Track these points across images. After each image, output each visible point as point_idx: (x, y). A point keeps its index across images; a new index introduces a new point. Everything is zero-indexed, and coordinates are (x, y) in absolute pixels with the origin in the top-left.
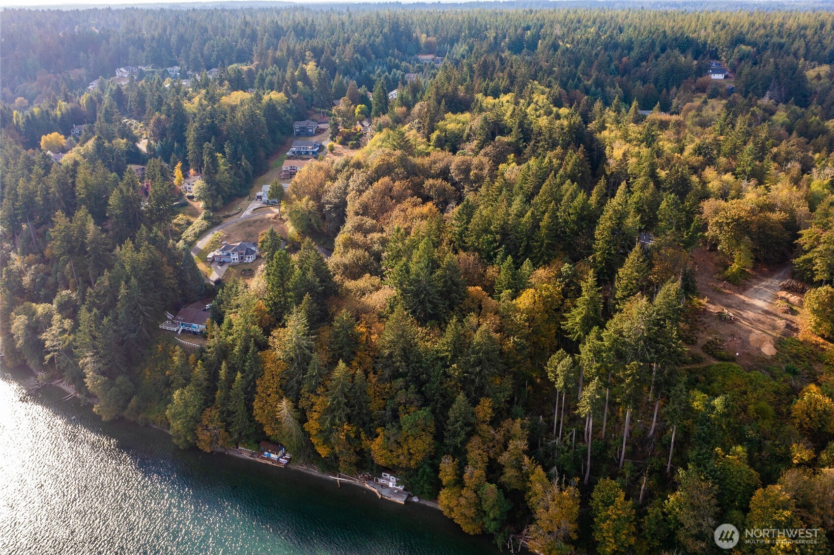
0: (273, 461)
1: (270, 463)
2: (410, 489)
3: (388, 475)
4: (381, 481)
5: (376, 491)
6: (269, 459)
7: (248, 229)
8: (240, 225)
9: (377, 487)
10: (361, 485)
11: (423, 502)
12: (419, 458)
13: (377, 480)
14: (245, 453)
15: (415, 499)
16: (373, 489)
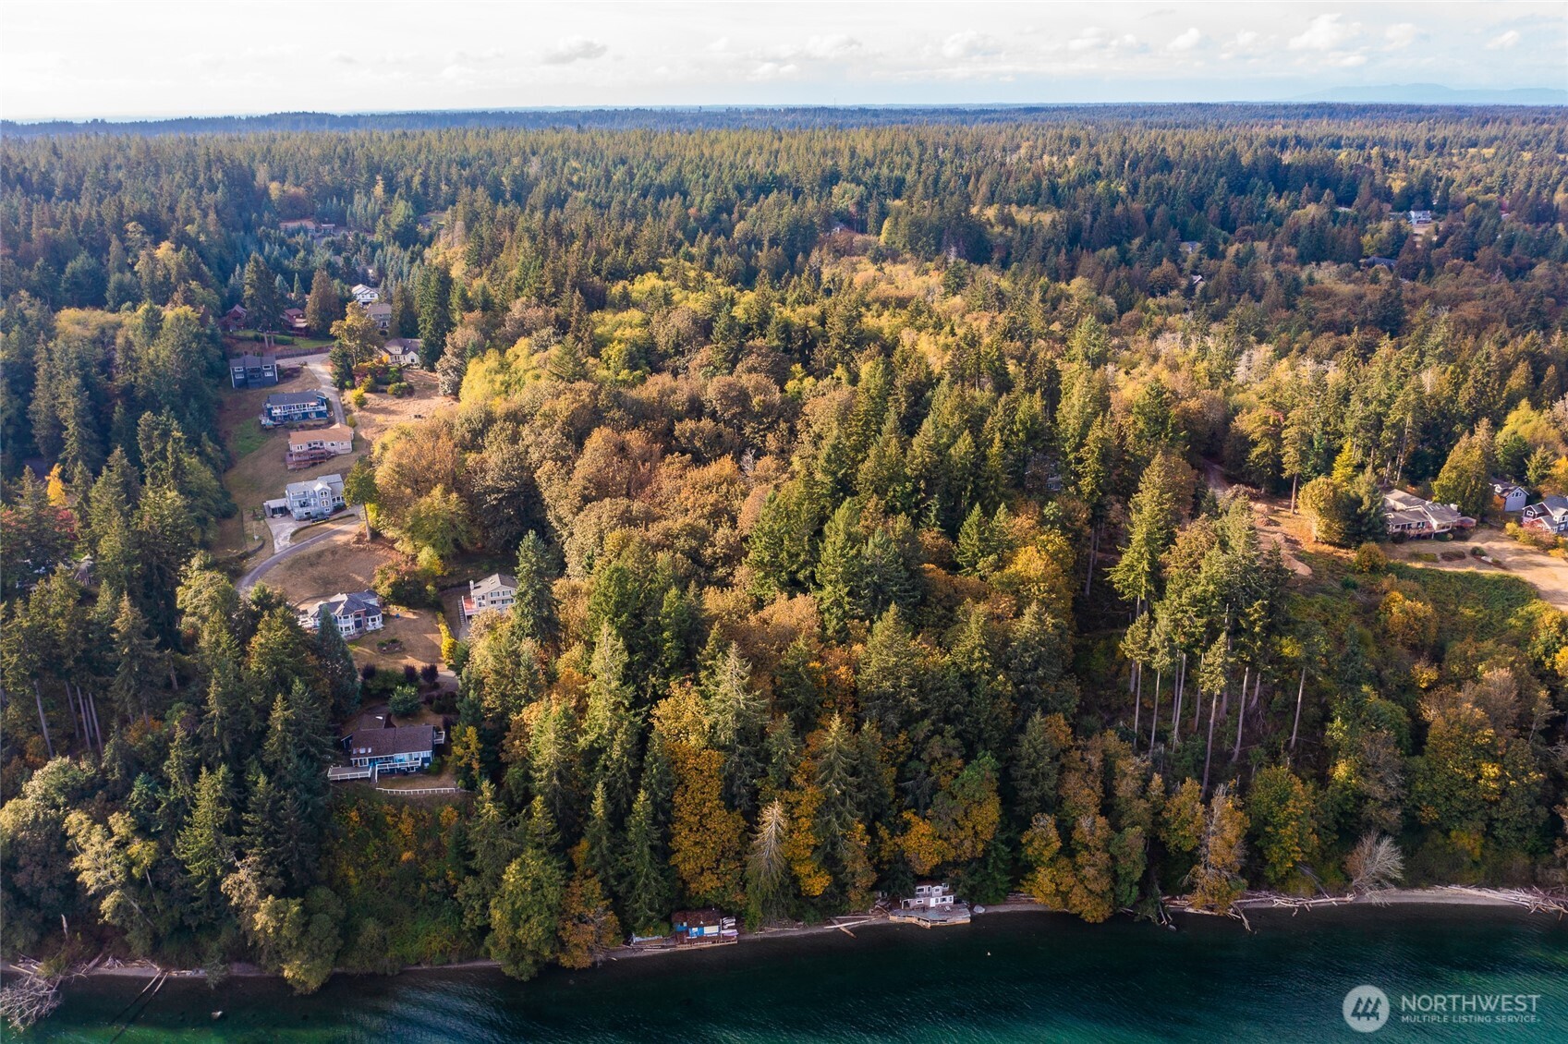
0: (713, 940)
1: (708, 945)
2: (967, 897)
3: (925, 888)
4: (914, 902)
5: (914, 920)
6: (701, 938)
7: (315, 572)
8: (290, 567)
9: (912, 913)
10: (883, 921)
11: (992, 910)
12: (989, 837)
13: (907, 904)
14: (649, 945)
15: (980, 910)
16: (908, 920)
